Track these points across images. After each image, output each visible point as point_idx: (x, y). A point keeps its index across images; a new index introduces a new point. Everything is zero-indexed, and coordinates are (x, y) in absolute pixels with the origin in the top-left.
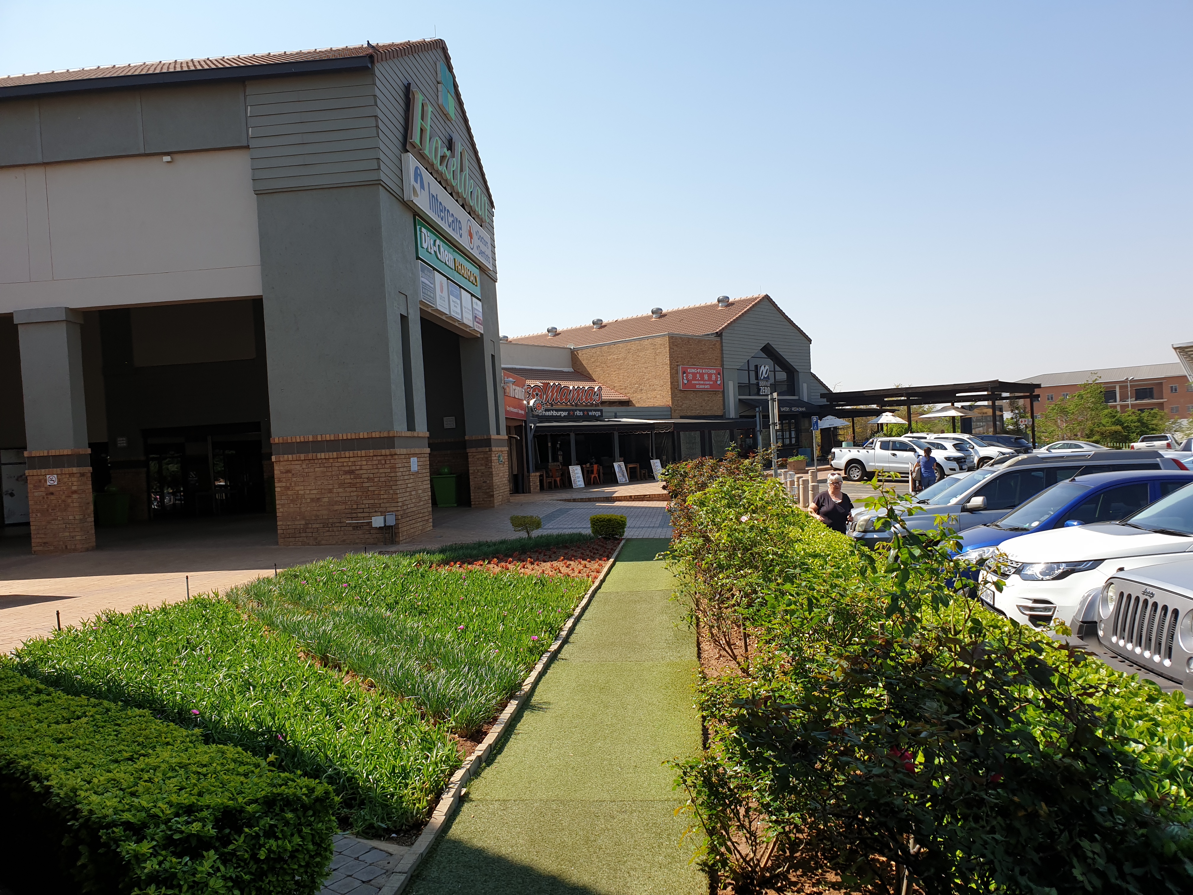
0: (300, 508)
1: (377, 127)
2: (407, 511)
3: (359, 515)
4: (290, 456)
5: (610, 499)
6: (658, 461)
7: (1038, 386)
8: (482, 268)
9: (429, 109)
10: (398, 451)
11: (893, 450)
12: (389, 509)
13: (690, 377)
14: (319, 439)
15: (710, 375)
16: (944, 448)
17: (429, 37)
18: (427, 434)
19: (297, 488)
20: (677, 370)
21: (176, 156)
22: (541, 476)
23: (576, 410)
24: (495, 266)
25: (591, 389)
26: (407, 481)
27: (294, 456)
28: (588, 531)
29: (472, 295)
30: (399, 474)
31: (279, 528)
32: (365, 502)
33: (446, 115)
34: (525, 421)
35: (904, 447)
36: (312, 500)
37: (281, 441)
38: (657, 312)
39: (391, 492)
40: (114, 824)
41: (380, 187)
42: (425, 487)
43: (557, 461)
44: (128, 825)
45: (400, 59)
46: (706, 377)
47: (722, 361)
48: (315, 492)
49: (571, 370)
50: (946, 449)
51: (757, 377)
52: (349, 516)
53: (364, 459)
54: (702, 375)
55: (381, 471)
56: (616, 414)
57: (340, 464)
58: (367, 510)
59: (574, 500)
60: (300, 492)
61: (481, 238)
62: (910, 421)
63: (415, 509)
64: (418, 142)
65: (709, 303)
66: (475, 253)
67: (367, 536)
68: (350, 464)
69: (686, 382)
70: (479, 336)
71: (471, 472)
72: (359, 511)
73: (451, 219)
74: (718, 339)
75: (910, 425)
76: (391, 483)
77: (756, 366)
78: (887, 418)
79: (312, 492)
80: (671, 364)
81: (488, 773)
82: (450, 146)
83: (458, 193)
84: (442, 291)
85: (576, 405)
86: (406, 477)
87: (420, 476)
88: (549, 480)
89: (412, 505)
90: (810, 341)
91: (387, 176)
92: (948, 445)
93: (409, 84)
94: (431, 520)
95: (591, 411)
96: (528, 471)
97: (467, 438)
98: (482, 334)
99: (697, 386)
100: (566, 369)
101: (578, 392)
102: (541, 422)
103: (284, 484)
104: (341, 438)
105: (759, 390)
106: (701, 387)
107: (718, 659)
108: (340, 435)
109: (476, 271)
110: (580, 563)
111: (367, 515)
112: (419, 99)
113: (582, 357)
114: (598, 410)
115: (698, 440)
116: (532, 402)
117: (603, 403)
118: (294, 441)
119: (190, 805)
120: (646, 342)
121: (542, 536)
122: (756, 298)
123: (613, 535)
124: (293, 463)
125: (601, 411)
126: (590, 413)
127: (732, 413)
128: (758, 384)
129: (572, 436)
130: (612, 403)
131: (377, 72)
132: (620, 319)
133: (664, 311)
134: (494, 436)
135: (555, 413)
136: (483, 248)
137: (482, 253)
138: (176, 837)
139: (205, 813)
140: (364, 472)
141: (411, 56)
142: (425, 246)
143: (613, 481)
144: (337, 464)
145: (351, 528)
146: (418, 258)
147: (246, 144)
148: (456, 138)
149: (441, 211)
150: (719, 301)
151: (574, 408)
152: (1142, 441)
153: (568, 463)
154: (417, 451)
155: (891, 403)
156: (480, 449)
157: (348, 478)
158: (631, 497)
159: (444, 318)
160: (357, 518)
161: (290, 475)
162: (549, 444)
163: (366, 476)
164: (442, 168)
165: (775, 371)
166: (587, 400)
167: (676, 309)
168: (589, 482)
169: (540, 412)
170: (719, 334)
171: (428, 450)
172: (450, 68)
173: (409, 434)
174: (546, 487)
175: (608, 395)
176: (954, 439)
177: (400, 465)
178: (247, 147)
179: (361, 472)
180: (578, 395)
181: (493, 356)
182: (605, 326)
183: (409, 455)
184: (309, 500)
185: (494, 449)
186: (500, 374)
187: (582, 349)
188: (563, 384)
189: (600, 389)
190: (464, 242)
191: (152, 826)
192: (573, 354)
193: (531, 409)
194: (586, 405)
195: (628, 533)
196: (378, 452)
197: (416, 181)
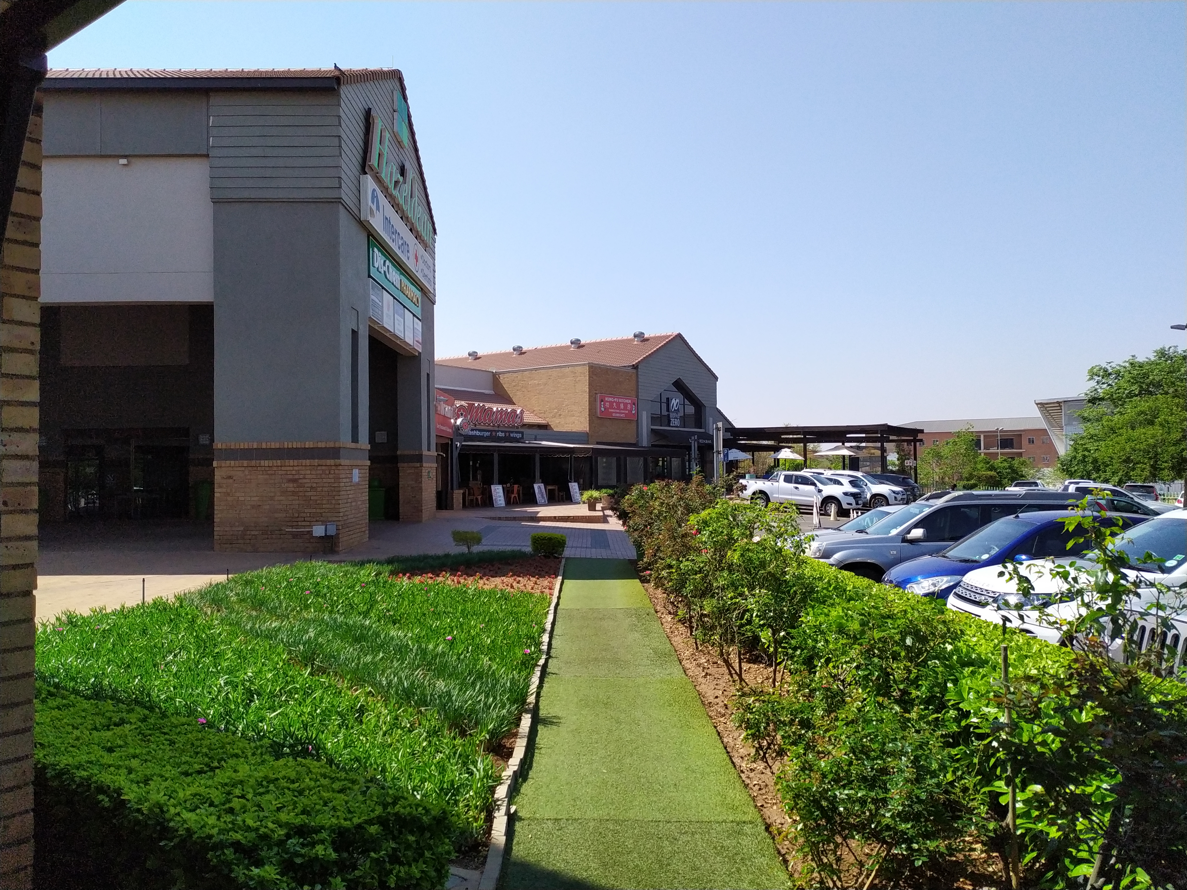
0: (239, 514)
1: (340, 146)
2: (348, 521)
3: (300, 523)
4: (232, 462)
5: (535, 518)
6: (576, 484)
7: (922, 431)
8: (423, 290)
9: (387, 135)
10: (343, 462)
11: (796, 483)
12: (330, 519)
13: (607, 405)
14: (264, 446)
15: (625, 405)
16: (840, 483)
17: (386, 67)
18: (369, 447)
19: (238, 494)
20: (595, 398)
21: (133, 160)
22: (464, 494)
23: (498, 431)
24: (435, 290)
25: (514, 411)
26: (349, 492)
27: (237, 462)
28: (528, 549)
29: (414, 315)
30: (342, 484)
31: (215, 533)
32: (306, 511)
33: (400, 143)
34: (451, 440)
35: (805, 481)
36: (253, 507)
37: (224, 447)
38: (576, 343)
39: (333, 502)
40: (220, 846)
41: (340, 206)
42: (364, 498)
43: (477, 480)
44: (237, 846)
45: (363, 84)
46: (622, 406)
47: (637, 392)
48: (256, 499)
49: (492, 392)
50: (842, 484)
51: (668, 410)
52: (289, 524)
53: (308, 468)
54: (618, 404)
55: (325, 480)
56: (536, 436)
57: (283, 472)
58: (308, 519)
59: (500, 519)
60: (241, 499)
61: (425, 262)
62: (805, 456)
63: (353, 520)
64: (376, 165)
65: (625, 338)
66: (419, 275)
67: (306, 545)
68: (294, 472)
69: (603, 409)
70: (417, 354)
71: (400, 486)
72: (299, 519)
73: (400, 242)
74: (634, 371)
75: (805, 461)
76: (334, 493)
77: (668, 399)
78: (785, 454)
79: (253, 499)
80: (590, 392)
81: (526, 788)
82: (403, 171)
83: (407, 218)
84: (388, 310)
85: (499, 426)
86: (348, 488)
87: (361, 487)
88: (471, 497)
89: (352, 516)
90: (716, 378)
91: (347, 195)
92: (845, 481)
93: (370, 109)
94: (367, 532)
95: (512, 432)
96: (452, 489)
97: (399, 453)
98: (420, 353)
99: (614, 415)
100: (487, 392)
101: (501, 414)
102: (465, 441)
103: (224, 490)
104: (286, 446)
105: (669, 421)
106: (618, 415)
107: (705, 676)
108: (286, 443)
109: (418, 294)
110: (529, 579)
111: (308, 523)
112: (378, 125)
113: (504, 380)
114: (519, 432)
115: (614, 465)
116: (459, 421)
117: (524, 425)
118: (238, 447)
119: (301, 825)
120: (567, 370)
121: (483, 553)
122: (670, 336)
123: (552, 554)
124: (235, 469)
125: (522, 433)
126: (512, 435)
127: (645, 441)
128: (669, 415)
129: (496, 456)
130: (531, 426)
131: (343, 96)
132: (539, 347)
133: (583, 342)
134: (425, 452)
135: (478, 433)
136: (426, 271)
137: (425, 276)
138: (298, 861)
139: (324, 835)
140: (308, 481)
141: (372, 83)
142: (376, 265)
143: (532, 501)
144: (280, 472)
145: (290, 537)
146: (369, 276)
147: (205, 153)
148: (407, 166)
149: (393, 233)
150: (635, 336)
151: (496, 429)
152: (1015, 486)
153: (488, 482)
154: (359, 462)
155: (788, 441)
156: (411, 464)
157: (291, 486)
158: (555, 517)
159: (388, 335)
160: (297, 526)
161: (231, 481)
162: (471, 463)
163: (309, 485)
164: (394, 192)
165: (684, 405)
166: (509, 421)
167: (593, 341)
168: (509, 502)
169: (467, 431)
170: (635, 367)
171: (368, 463)
172: (405, 98)
173: (353, 445)
174: (469, 504)
175: (529, 418)
176: (849, 476)
177: (343, 476)
178: (207, 156)
179: (305, 481)
180: (501, 417)
181: (428, 375)
182: (525, 353)
183: (352, 467)
184: (249, 507)
185: (424, 465)
186: (434, 393)
187: (504, 373)
188: (488, 405)
189: (522, 412)
190: (410, 264)
191: (265, 848)
192: (495, 377)
193: (458, 428)
194: (509, 427)
195: (567, 552)
196: (323, 462)
197: (373, 203)
